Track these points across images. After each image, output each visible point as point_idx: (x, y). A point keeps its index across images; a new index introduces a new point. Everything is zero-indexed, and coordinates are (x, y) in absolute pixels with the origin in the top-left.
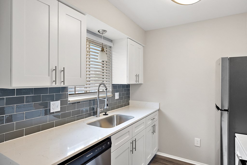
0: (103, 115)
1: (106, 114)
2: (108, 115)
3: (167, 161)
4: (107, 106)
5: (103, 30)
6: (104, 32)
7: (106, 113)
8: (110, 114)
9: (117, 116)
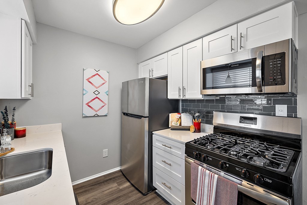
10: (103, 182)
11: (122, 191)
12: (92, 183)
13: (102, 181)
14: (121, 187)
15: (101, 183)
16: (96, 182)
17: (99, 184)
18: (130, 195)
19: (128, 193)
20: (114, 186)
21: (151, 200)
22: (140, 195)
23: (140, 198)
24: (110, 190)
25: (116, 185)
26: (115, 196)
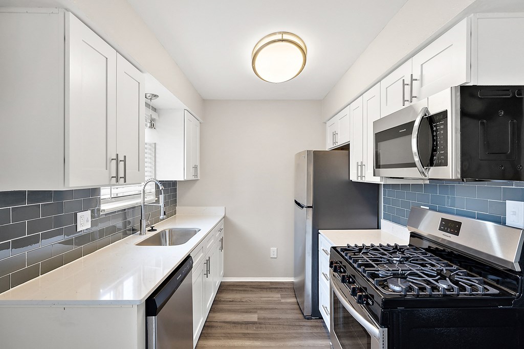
0: (148, 231)
1: (152, 230)
2: (156, 230)
3: (237, 286)
4: (165, 214)
5: (153, 95)
6: (154, 98)
7: (152, 228)
8: (159, 228)
9: (171, 231)
10: (266, 289)
11: (282, 304)
12: (255, 286)
13: (265, 287)
14: (283, 301)
15: (264, 288)
16: (259, 286)
17: (260, 288)
18: (289, 311)
19: (288, 309)
20: (276, 296)
21: (311, 326)
22: (301, 316)
23: (298, 319)
24: (270, 299)
25: (279, 296)
26: (271, 306)
